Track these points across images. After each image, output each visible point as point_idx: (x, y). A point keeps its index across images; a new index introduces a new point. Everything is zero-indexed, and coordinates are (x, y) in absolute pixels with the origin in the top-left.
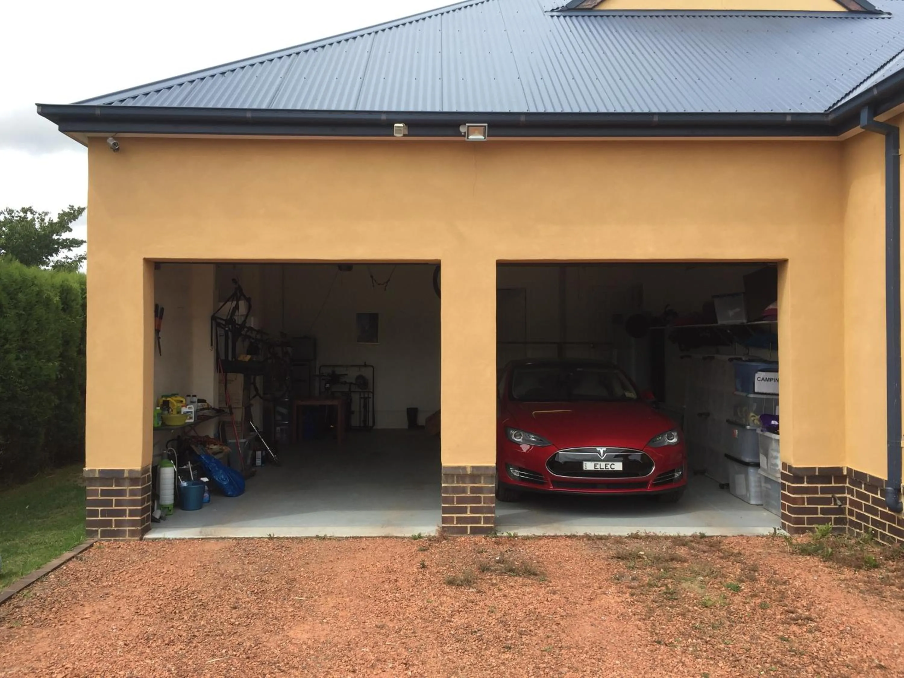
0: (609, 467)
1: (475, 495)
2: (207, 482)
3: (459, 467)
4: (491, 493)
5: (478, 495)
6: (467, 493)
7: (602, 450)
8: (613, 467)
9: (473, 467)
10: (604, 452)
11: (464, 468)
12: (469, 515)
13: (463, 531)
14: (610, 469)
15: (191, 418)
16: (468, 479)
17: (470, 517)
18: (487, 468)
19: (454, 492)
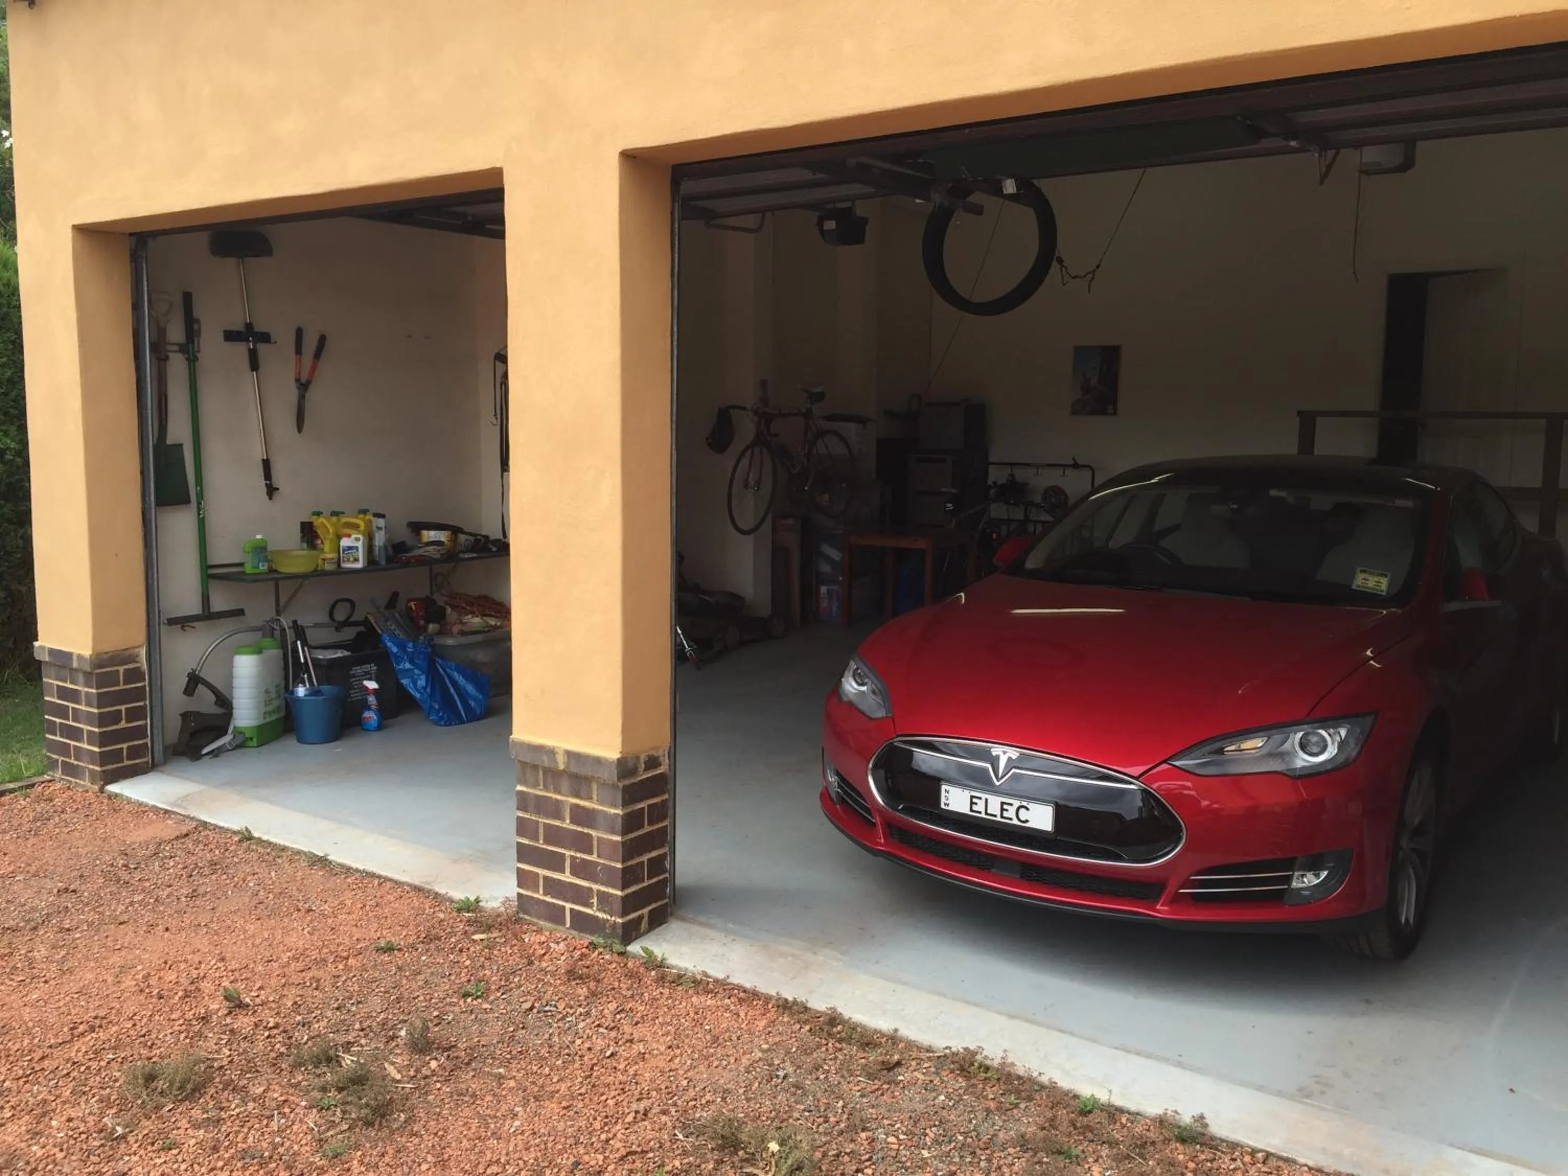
0: (1011, 813)
1: (580, 829)
2: (375, 690)
3: (539, 749)
4: (613, 832)
5: (586, 830)
6: (563, 820)
7: (1005, 754)
8: (1023, 814)
9: (569, 754)
10: (1011, 764)
11: (551, 752)
12: (566, 877)
13: (556, 915)
14: (1015, 822)
15: (356, 560)
16: (565, 784)
17: (570, 884)
18: (598, 761)
19: (538, 812)
